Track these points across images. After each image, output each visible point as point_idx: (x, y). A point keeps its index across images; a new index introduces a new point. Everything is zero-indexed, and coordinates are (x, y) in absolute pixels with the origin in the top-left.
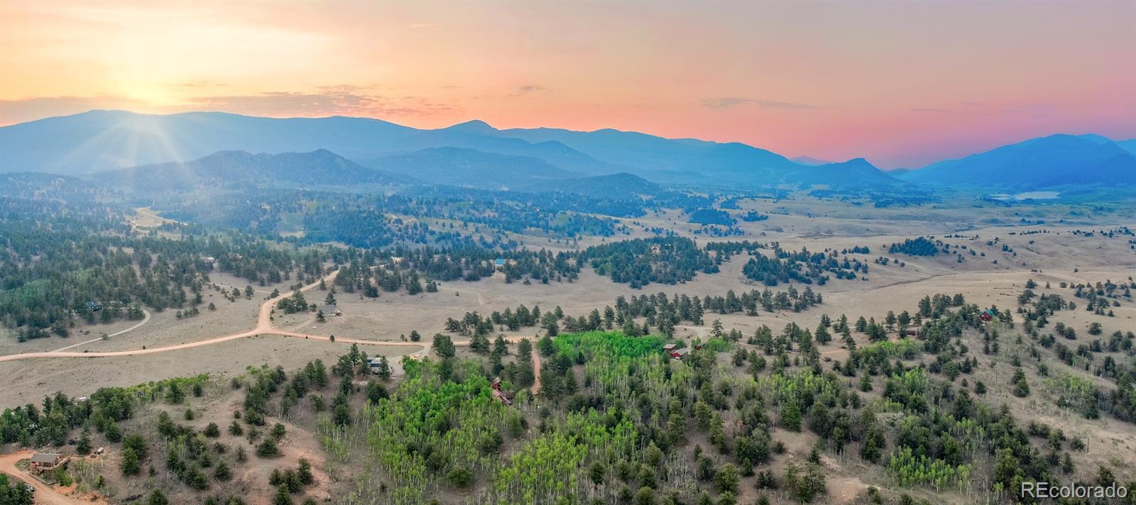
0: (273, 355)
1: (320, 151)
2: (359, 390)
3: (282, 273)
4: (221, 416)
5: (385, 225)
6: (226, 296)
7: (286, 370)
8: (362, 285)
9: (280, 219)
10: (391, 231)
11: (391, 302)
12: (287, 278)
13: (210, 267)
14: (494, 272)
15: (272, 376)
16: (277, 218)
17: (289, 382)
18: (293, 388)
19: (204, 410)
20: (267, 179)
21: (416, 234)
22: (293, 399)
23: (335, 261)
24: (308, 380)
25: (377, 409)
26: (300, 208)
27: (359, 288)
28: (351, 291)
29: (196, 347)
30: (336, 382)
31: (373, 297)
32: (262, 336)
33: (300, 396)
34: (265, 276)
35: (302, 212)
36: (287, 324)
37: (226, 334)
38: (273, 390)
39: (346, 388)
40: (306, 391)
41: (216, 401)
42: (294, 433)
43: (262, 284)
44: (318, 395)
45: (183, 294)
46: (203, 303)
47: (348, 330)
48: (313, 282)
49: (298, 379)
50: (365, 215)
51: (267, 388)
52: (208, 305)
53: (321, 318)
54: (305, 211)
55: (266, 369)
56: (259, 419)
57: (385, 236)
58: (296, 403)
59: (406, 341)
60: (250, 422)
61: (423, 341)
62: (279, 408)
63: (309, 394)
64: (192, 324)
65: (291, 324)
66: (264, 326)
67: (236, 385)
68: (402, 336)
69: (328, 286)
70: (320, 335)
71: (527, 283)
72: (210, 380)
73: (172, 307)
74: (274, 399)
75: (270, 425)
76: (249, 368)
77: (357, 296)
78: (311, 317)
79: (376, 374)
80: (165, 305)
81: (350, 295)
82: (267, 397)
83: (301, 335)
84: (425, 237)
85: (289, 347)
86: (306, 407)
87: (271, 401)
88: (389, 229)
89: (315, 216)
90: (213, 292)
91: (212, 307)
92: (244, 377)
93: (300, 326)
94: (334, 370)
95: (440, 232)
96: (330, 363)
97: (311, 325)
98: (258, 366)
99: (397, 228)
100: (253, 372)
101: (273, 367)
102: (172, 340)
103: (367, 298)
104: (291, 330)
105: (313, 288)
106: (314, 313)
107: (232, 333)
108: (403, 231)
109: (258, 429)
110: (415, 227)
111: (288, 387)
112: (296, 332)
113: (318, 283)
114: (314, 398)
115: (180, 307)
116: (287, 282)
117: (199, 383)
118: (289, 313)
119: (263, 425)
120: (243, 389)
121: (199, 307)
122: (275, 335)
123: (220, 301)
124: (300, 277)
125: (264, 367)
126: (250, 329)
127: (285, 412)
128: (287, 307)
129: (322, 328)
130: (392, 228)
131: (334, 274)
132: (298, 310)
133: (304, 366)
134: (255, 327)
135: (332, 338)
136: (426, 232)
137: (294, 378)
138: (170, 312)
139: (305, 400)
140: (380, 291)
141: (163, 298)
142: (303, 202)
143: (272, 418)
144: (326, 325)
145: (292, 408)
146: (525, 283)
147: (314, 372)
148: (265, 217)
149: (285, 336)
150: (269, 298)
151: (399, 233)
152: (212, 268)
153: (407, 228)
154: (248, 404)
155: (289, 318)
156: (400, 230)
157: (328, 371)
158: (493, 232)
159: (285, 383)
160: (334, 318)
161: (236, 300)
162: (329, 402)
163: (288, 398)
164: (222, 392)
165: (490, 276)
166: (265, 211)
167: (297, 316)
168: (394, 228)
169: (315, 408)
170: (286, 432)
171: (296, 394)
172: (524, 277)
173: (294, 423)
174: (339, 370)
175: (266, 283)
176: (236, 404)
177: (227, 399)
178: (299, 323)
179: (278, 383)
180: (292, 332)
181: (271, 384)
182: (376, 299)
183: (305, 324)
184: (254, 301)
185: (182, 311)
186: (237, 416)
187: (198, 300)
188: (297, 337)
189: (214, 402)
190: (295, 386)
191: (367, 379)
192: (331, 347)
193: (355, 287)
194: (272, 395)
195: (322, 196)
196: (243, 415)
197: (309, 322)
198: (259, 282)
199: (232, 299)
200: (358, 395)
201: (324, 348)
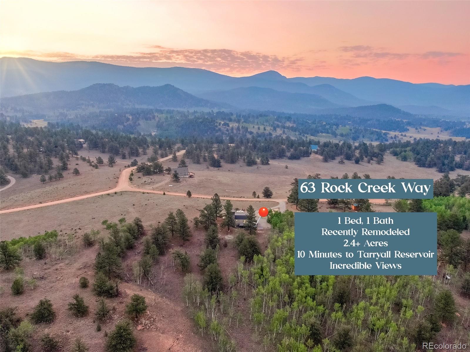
0: (131, 209)
1: (167, 85)
2: (226, 246)
3: (140, 150)
4: (63, 286)
5: (217, 126)
6: (91, 165)
7: (146, 224)
8: (207, 158)
9: (139, 124)
10: (221, 131)
11: (232, 171)
12: (145, 154)
13: (80, 146)
14: (311, 154)
15: (130, 230)
16: (137, 123)
17: (148, 237)
18: (153, 243)
19: (42, 278)
20: (130, 103)
21: (239, 134)
22: (154, 259)
23: (183, 144)
24: (169, 234)
25: (255, 268)
26: (154, 117)
27: (205, 160)
28: (198, 162)
29: (54, 205)
30: (200, 237)
31: (217, 167)
32: (122, 193)
33: (162, 253)
34: (127, 152)
35: (155, 120)
36: (145, 184)
37: (86, 193)
38: (131, 247)
39: (212, 242)
40: (168, 247)
41: (61, 264)
42: (157, 307)
43: (124, 157)
44: (182, 251)
45: (50, 163)
46: (69, 170)
47: (201, 189)
48: (167, 156)
49: (159, 232)
50: (201, 120)
51: (123, 245)
52: (72, 171)
53: (176, 178)
54: (157, 119)
55: (123, 224)
56: (112, 288)
57: (217, 134)
58: (157, 262)
59: (258, 197)
60: (99, 294)
61: (276, 198)
62: (137, 270)
63: (171, 251)
64: (55, 186)
65: (149, 184)
66: (124, 185)
67: (89, 243)
68: (254, 193)
69: (179, 159)
70: (176, 192)
71: (341, 162)
72: (59, 238)
73: (39, 173)
74: (132, 258)
75: (127, 296)
76: (104, 222)
77: (204, 165)
78: (167, 178)
79: (242, 227)
80: (32, 172)
81: (198, 165)
82: (123, 255)
83: (159, 192)
84: (246, 136)
85: (147, 202)
86: (168, 267)
87: (128, 262)
88: (220, 130)
89: (165, 123)
90: (80, 162)
91: (77, 172)
92: (98, 233)
93: (157, 185)
94: (197, 222)
95: (257, 133)
96: (191, 217)
97: (167, 184)
98: (115, 220)
99: (226, 129)
100: (109, 227)
101: (130, 221)
102: (31, 201)
103: (213, 168)
104: (149, 188)
105: (167, 160)
106: (169, 176)
107: (92, 192)
108: (230, 131)
109: (110, 303)
110: (238, 129)
111: (148, 242)
112: (153, 189)
113: (171, 157)
114: (179, 255)
115: (46, 172)
116: (144, 156)
117: (44, 243)
118: (147, 175)
119: (117, 296)
120: (97, 246)
121: (64, 174)
122: (134, 192)
123: (84, 168)
124: (156, 152)
125: (121, 221)
126: (110, 188)
127: (145, 275)
128: (145, 171)
129: (178, 186)
130: (222, 129)
131: (183, 152)
132: (155, 173)
133: (163, 220)
134: (115, 186)
135: (189, 194)
136: (246, 132)
137: (154, 232)
138: (35, 178)
139: (168, 258)
140: (222, 163)
141: (31, 166)
142: (156, 114)
143: (130, 285)
144: (181, 185)
145: (153, 270)
146: (339, 162)
147: (176, 223)
148: (128, 123)
149: (143, 193)
150: (129, 166)
151: (227, 132)
152: (82, 147)
153: (232, 129)
154: (99, 266)
155: (146, 179)
156: (227, 130)
157: (190, 224)
158: (295, 134)
159: (144, 238)
160: (187, 179)
161: (99, 167)
162: (195, 261)
163: (148, 256)
164: (71, 252)
165: (309, 156)
166: (128, 119)
167: (155, 177)
168: (223, 129)
169: (180, 268)
170: (146, 307)
171: (157, 251)
172: (338, 159)
173: (156, 291)
174: (201, 222)
175: (127, 156)
176: (85, 267)
177: (75, 261)
178: (157, 183)
179: (136, 238)
180: (151, 190)
181: (127, 239)
182: (220, 168)
183: (163, 183)
184: (115, 169)
185: (47, 177)
186: (84, 285)
187: (65, 168)
188: (155, 194)
189: (58, 267)
190: (156, 241)
191: (231, 232)
192: (188, 202)
193: (201, 160)
194: (129, 253)
195: (169, 112)
196: (92, 282)
197: (166, 182)
198: (121, 157)
199: (96, 167)
200: (226, 251)
201: (183, 202)
